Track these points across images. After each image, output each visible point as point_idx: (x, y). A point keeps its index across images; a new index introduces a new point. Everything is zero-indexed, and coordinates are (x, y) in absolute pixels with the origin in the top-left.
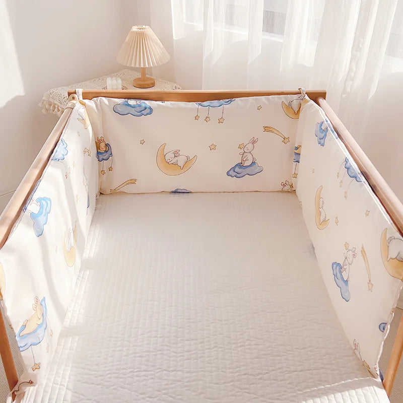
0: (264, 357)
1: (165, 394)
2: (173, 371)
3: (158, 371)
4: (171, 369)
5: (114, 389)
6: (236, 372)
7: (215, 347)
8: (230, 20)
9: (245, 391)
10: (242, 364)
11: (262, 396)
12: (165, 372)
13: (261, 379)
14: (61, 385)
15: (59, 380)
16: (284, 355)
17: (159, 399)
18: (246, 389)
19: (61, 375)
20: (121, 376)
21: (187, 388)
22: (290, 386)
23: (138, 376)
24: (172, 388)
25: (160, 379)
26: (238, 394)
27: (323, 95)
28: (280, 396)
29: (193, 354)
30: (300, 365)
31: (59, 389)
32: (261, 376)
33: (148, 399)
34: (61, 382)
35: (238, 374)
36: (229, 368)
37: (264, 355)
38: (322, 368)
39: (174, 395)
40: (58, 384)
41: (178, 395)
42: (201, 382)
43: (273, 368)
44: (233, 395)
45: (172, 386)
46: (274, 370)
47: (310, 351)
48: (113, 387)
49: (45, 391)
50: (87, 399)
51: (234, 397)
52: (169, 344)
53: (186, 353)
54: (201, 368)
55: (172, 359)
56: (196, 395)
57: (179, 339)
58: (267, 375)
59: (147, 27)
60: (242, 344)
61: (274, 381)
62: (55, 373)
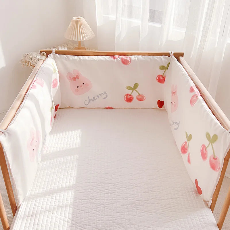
0: (148, 192)
1: (95, 211)
3: (91, 199)
4: (98, 198)
6: (133, 199)
7: (121, 187)
10: (136, 195)
11: (146, 211)
12: (95, 200)
13: (145, 203)
15: (37, 204)
16: (158, 191)
17: (92, 213)
18: (138, 208)
19: (38, 202)
21: (107, 208)
22: (161, 206)
23: (80, 202)
24: (99, 208)
25: (92, 203)
26: (133, 210)
27: (182, 55)
28: (155, 211)
29: (110, 191)
30: (167, 196)
31: (37, 208)
32: (146, 201)
33: (86, 213)
35: (134, 200)
36: (129, 198)
38: (178, 198)
39: (100, 211)
40: (36, 206)
41: (102, 211)
42: (114, 205)
44: (131, 211)
45: (98, 207)
46: (153, 199)
47: (172, 189)
49: (30, 210)
51: (132, 212)
52: (97, 186)
53: (106, 191)
54: (114, 198)
55: (98, 193)
56: (111, 211)
57: (102, 183)
58: (149, 201)
59: (81, 17)
60: (136, 186)
61: (153, 204)
62: (35, 201)
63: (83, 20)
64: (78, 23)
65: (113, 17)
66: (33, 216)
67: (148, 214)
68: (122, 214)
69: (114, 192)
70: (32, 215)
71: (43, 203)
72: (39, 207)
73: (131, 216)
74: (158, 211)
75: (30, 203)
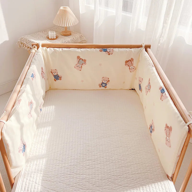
0: (122, 168)
1: (78, 185)
2: (82, 174)
3: (75, 174)
4: (81, 174)
5: (56, 183)
6: (110, 174)
7: (100, 163)
8: (107, 5)
9: (113, 183)
10: (112, 171)
11: (120, 185)
12: (78, 175)
13: (120, 177)
14: (32, 181)
15: (32, 179)
16: (130, 167)
17: (76, 187)
18: (113, 182)
19: (32, 177)
20: (59, 177)
21: (88, 182)
22: (132, 180)
23: (66, 177)
24: (81, 182)
25: (76, 178)
27: (149, 47)
28: (128, 185)
29: (91, 167)
30: (137, 171)
31: (32, 183)
32: (120, 176)
33: (71, 187)
35: (110, 176)
36: (107, 173)
37: (121, 167)
39: (82, 185)
40: (31, 181)
41: (84, 185)
42: (94, 179)
43: (125, 173)
44: (108, 185)
46: (126, 174)
47: (141, 165)
48: (55, 182)
49: (26, 184)
50: (44, 188)
51: (108, 186)
52: (80, 162)
53: (87, 166)
54: (94, 173)
55: (81, 169)
56: (92, 185)
57: (84, 160)
58: (123, 176)
59: (67, 7)
60: (112, 162)
61: (126, 179)
62: (30, 176)
63: (68, 9)
64: (65, 12)
65: (92, 7)
67: (121, 188)
68: (100, 188)
69: (94, 168)
70: (27, 190)
71: (36, 178)
72: (33, 182)
73: (108, 190)
74: (130, 185)
75: (26, 178)
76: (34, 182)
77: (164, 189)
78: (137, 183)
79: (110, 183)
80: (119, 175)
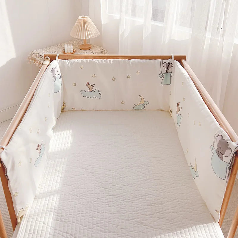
0: (153, 205)
1: (98, 226)
3: (94, 213)
4: (102, 212)
5: (70, 224)
6: (138, 213)
7: (125, 199)
9: (142, 224)
10: (140, 209)
11: (152, 227)
12: (98, 214)
13: (151, 217)
14: (40, 221)
15: (39, 219)
16: (163, 204)
17: (95, 229)
19: (40, 216)
21: (111, 223)
22: (167, 221)
23: (83, 216)
25: (96, 217)
26: (139, 226)
27: (185, 58)
28: (161, 227)
29: (114, 203)
30: (173, 209)
31: (39, 224)
33: (89, 229)
34: (40, 220)
36: (134, 211)
38: (185, 211)
39: (103, 227)
40: (38, 221)
41: (106, 227)
42: (118, 219)
44: (136, 227)
45: (102, 222)
46: (158, 212)
47: (178, 201)
49: (31, 225)
50: (55, 230)
52: (100, 198)
53: (110, 203)
54: (118, 211)
55: (102, 206)
56: (115, 227)
57: (106, 195)
58: (154, 215)
59: (87, 16)
61: (158, 219)
62: (37, 215)
63: (88, 19)
64: (84, 22)
65: (117, 16)
66: (35, 233)
67: (153, 230)
68: (126, 230)
69: (118, 205)
70: (33, 232)
71: (45, 217)
73: (136, 232)
74: (163, 226)
75: (32, 217)
76: (41, 223)
77: (209, 232)
78: (172, 225)
79: (139, 225)
80: (150, 214)
